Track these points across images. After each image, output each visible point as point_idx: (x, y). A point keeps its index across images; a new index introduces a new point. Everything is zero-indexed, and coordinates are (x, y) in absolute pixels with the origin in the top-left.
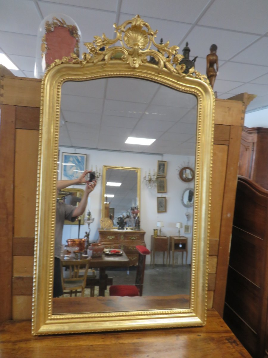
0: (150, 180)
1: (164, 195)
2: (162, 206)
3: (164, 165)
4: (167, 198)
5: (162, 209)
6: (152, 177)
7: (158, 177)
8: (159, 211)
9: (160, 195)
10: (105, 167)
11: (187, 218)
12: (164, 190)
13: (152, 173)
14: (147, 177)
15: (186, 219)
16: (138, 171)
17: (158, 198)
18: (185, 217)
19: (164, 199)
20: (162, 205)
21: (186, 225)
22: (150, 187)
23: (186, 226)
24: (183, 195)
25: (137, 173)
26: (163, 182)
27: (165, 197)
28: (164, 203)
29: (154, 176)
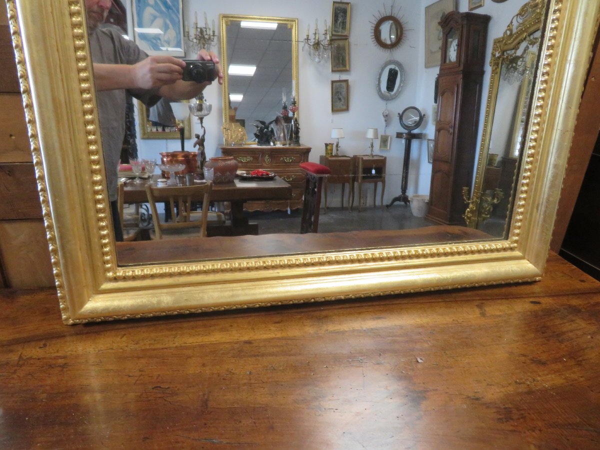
0: (317, 45)
1: (344, 77)
2: (340, 99)
3: (344, 12)
4: (350, 83)
5: (340, 105)
6: (322, 38)
7: (334, 38)
8: (335, 110)
9: (336, 77)
10: (225, 17)
11: (386, 121)
12: (344, 65)
13: (322, 30)
14: (312, 37)
15: (384, 123)
16: (292, 26)
17: (333, 82)
18: (383, 119)
19: (344, 84)
20: (341, 97)
21: (383, 134)
22: (317, 60)
23: (382, 136)
24: (380, 75)
25: (291, 29)
26: (344, 49)
27: (346, 81)
28: (344, 91)
29: (326, 33)
